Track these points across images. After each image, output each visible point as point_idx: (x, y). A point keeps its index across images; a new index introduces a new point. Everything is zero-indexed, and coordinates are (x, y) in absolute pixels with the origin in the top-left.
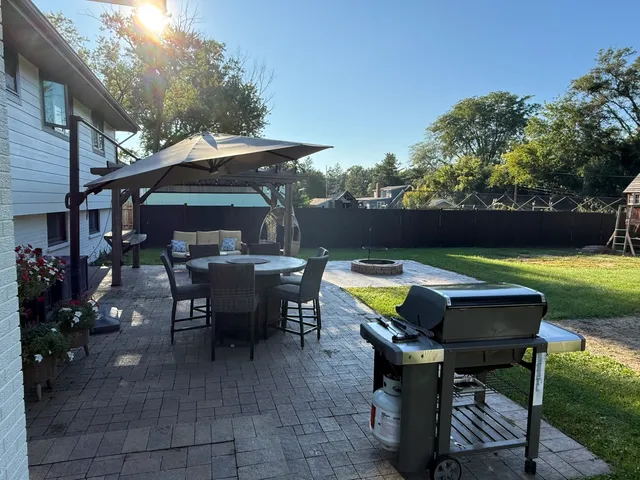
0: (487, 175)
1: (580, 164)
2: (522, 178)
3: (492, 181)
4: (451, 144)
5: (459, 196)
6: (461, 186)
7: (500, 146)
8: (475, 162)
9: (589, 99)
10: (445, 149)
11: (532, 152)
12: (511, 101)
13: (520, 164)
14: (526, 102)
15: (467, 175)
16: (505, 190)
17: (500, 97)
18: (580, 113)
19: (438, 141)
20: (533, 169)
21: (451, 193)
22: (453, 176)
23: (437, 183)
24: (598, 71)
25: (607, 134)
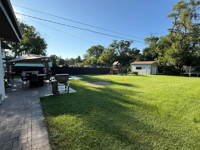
0: (97, 61)
1: (111, 60)
2: (102, 62)
3: (97, 62)
4: (90, 55)
5: (92, 65)
6: (92, 63)
7: (99, 56)
8: (95, 58)
9: (112, 48)
10: (89, 55)
11: (103, 57)
12: (101, 47)
13: (102, 59)
14: (104, 47)
15: (93, 61)
16: (99, 64)
17: (100, 46)
18: (111, 50)
19: (88, 54)
20: (104, 60)
21: (90, 64)
22: (90, 61)
23: (88, 62)
24: (113, 43)
25: (115, 55)
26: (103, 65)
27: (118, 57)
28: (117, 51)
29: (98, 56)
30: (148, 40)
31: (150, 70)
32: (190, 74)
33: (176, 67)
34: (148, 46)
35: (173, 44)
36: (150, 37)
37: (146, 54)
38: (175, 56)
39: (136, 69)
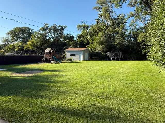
0: (23, 47)
1: (43, 46)
2: (31, 48)
3: (25, 49)
4: (14, 38)
5: (17, 52)
6: (17, 50)
7: (27, 40)
8: (21, 44)
9: (43, 32)
10: (12, 39)
11: (33, 42)
12: (29, 29)
13: (31, 45)
14: (33, 30)
15: (18, 47)
16: (27, 51)
17: (27, 28)
18: (42, 35)
19: (9, 37)
20: (34, 46)
21: (15, 51)
22: (14, 47)
23: (10, 49)
24: (45, 27)
25: (48, 40)
26: (33, 52)
27: (51, 43)
28: (49, 36)
29: (25, 41)
30: (80, 27)
31: (83, 56)
32: (111, 58)
33: (103, 53)
34: (80, 33)
35: (100, 33)
36: (81, 24)
37: (79, 41)
38: (101, 43)
39: (71, 56)
